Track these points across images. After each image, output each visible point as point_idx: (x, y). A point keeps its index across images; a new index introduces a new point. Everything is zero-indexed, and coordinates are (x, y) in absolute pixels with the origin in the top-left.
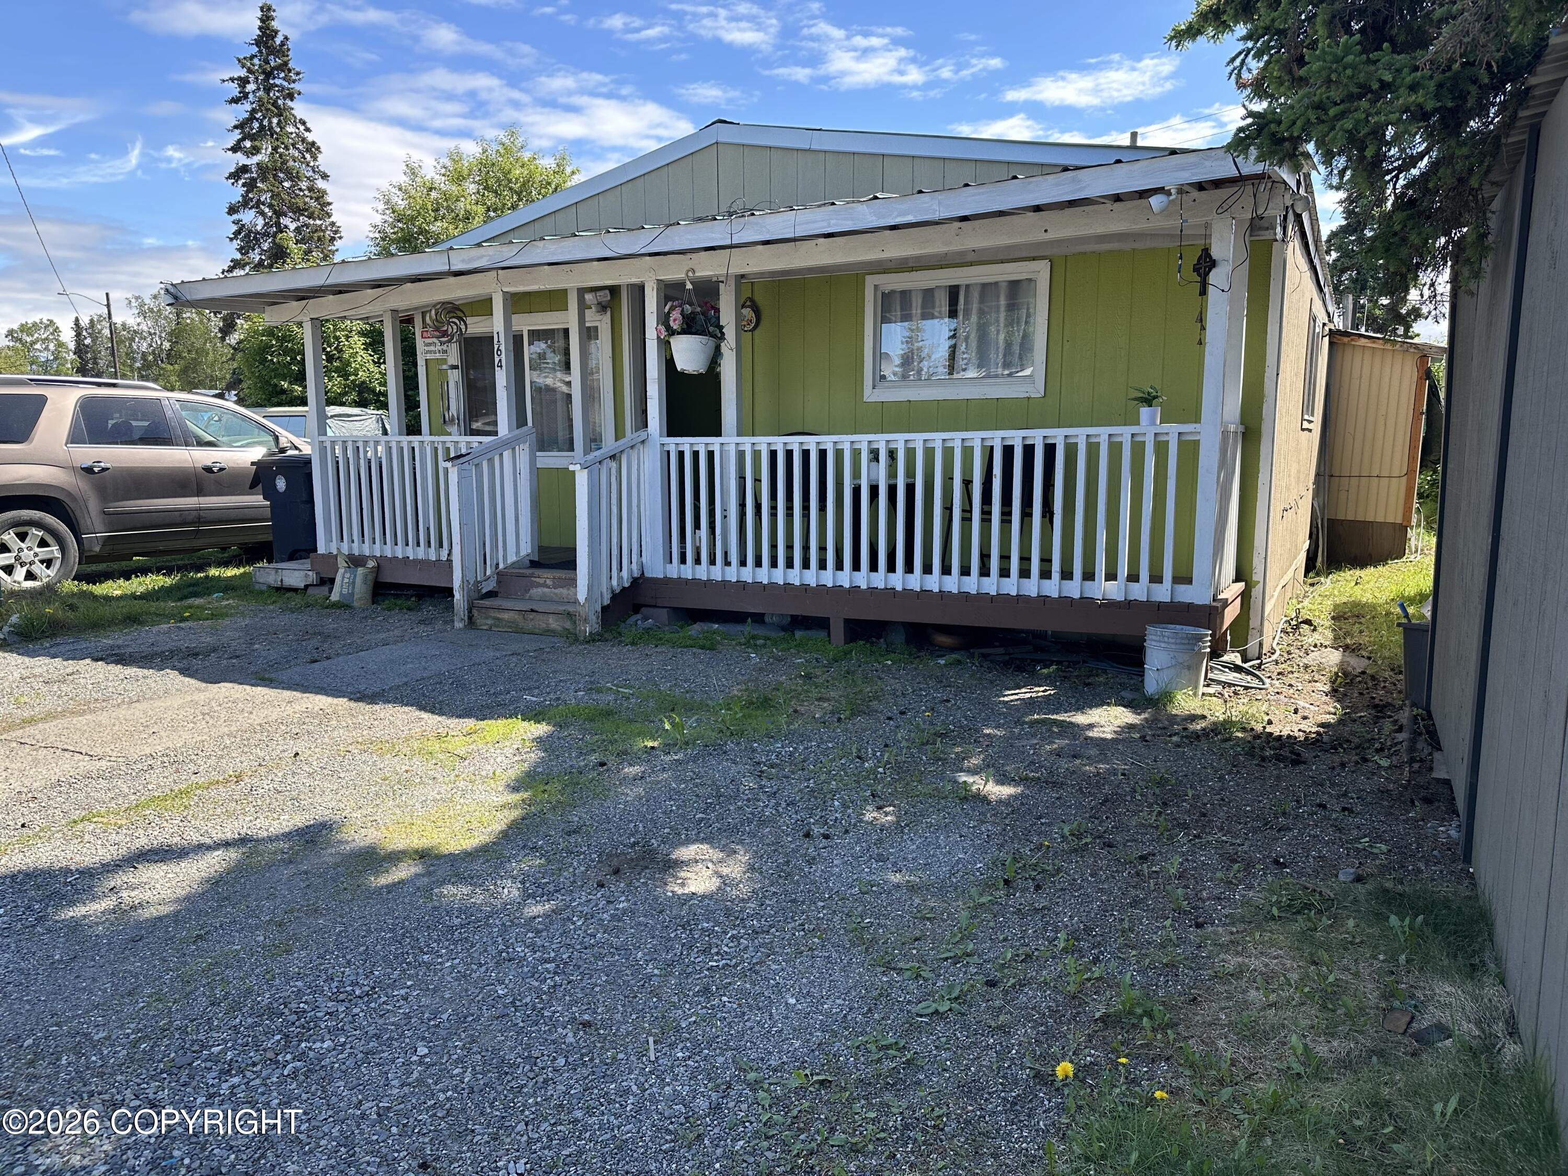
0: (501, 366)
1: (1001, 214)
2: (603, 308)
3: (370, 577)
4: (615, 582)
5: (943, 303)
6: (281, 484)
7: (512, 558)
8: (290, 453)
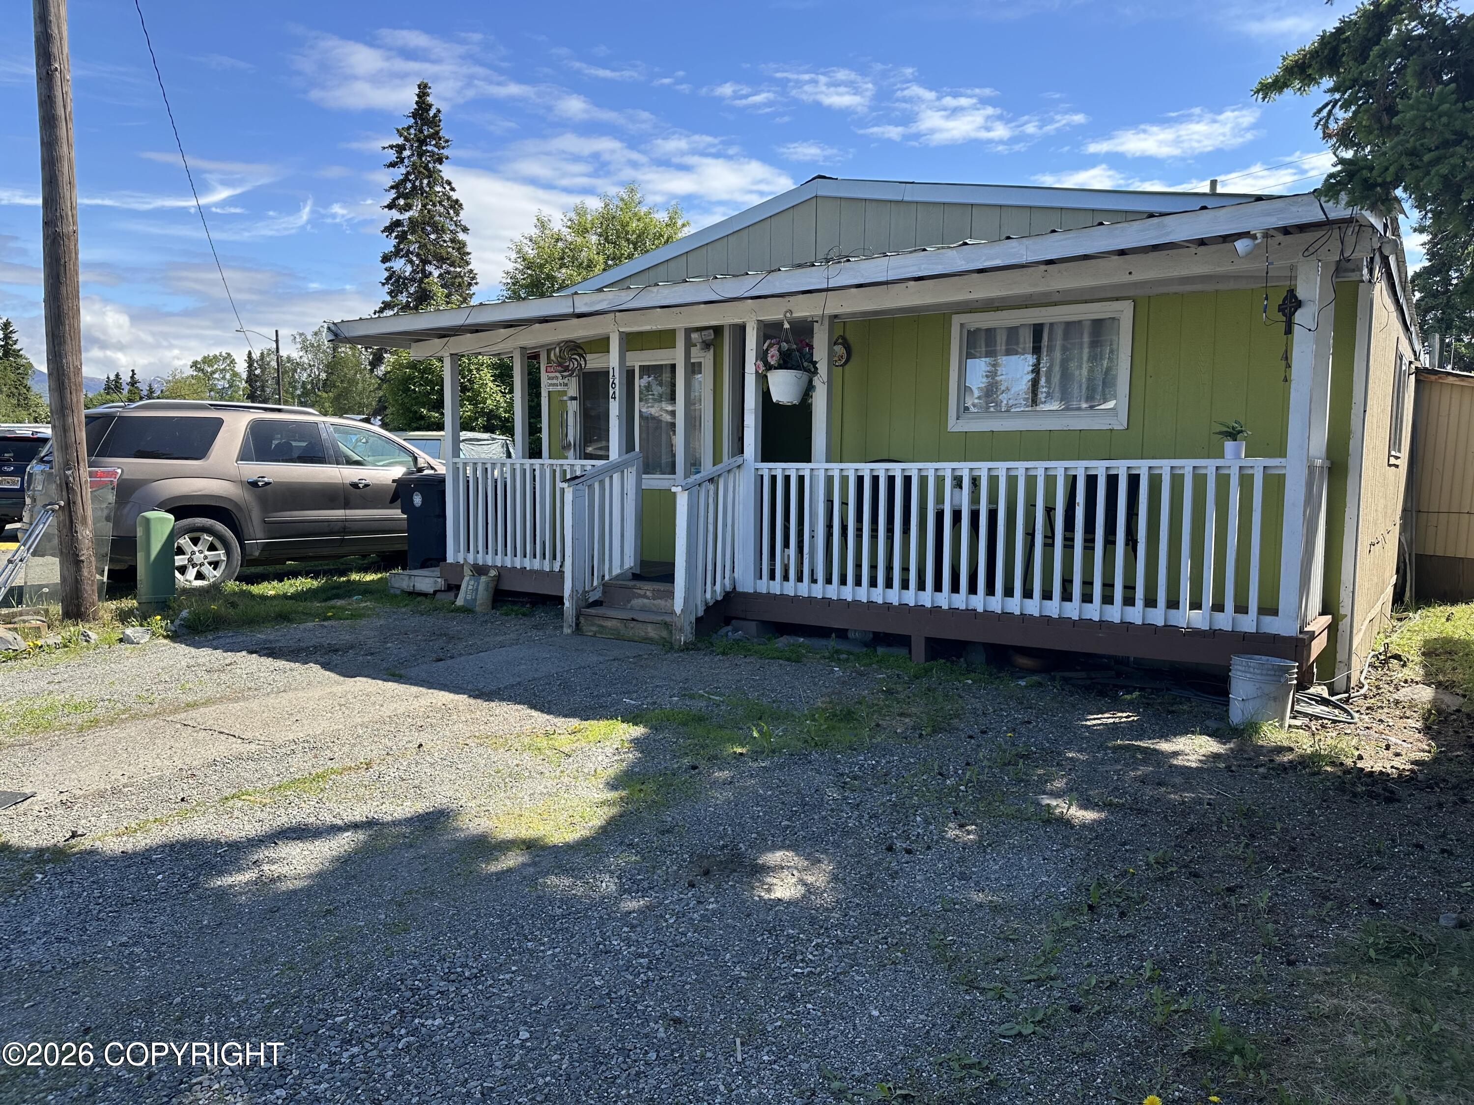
0: (615, 398)
1: (1086, 257)
2: (707, 345)
3: (492, 585)
4: (708, 596)
5: (1027, 340)
6: (418, 500)
7: (616, 571)
8: (426, 472)
